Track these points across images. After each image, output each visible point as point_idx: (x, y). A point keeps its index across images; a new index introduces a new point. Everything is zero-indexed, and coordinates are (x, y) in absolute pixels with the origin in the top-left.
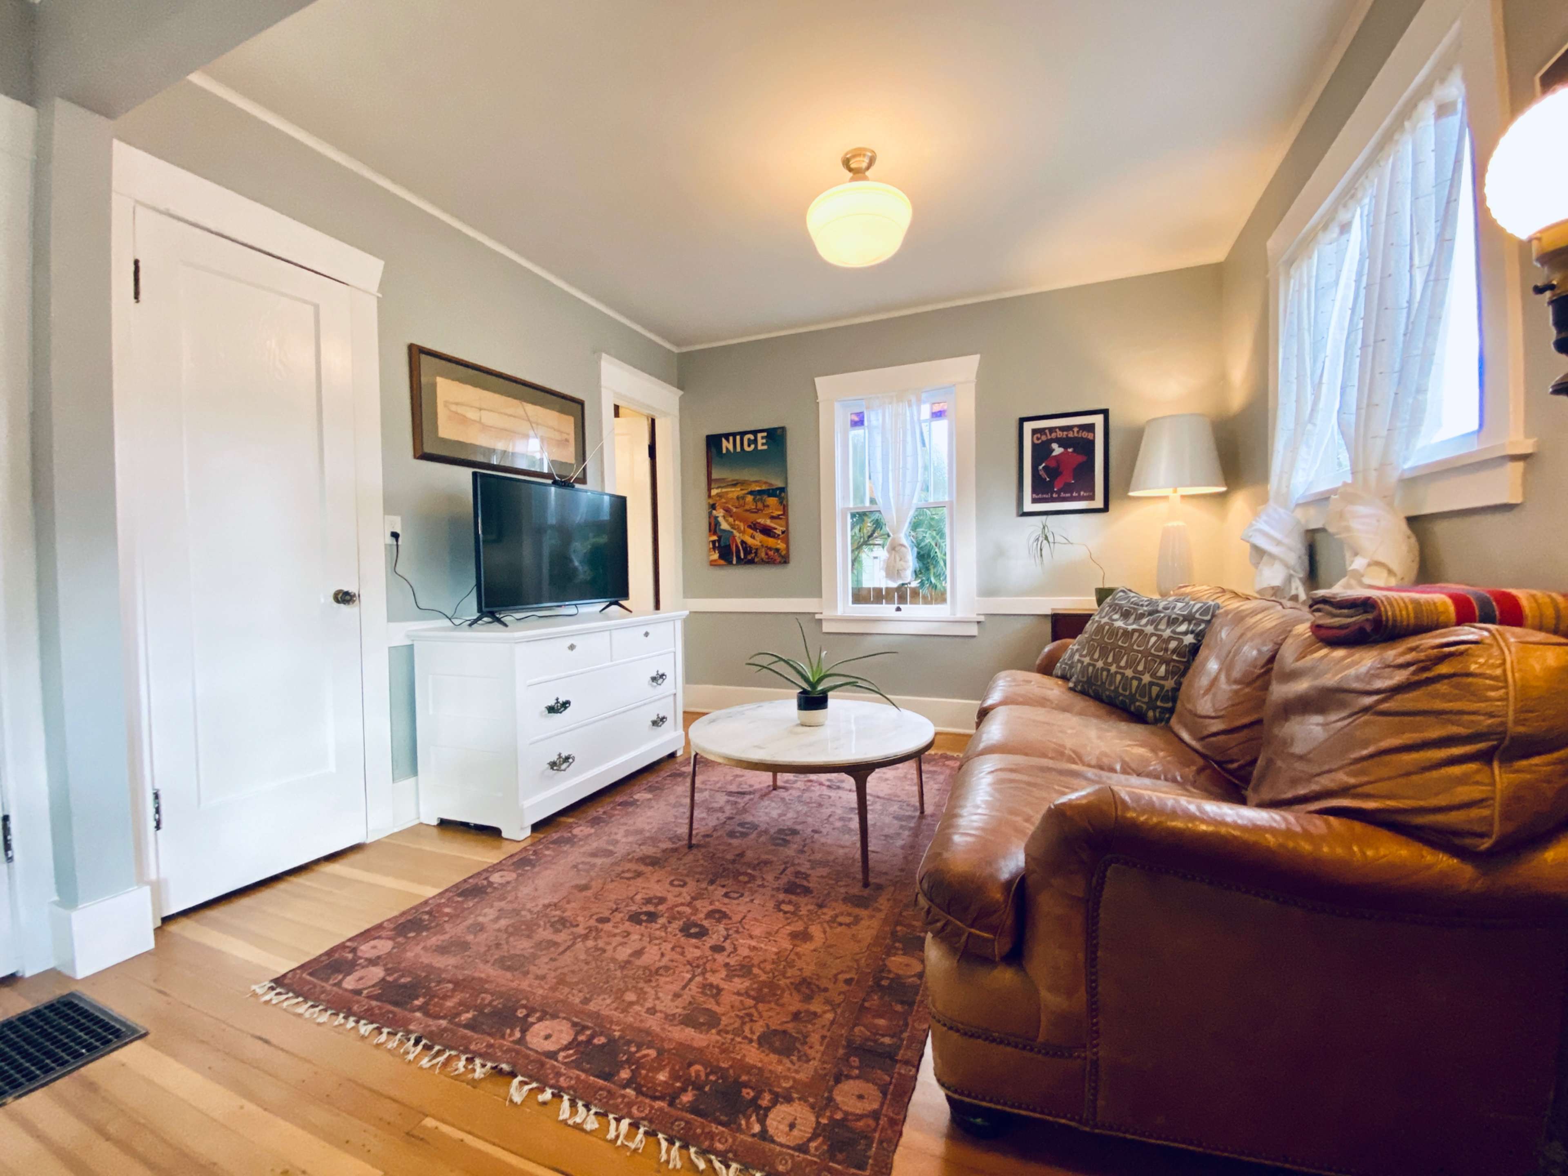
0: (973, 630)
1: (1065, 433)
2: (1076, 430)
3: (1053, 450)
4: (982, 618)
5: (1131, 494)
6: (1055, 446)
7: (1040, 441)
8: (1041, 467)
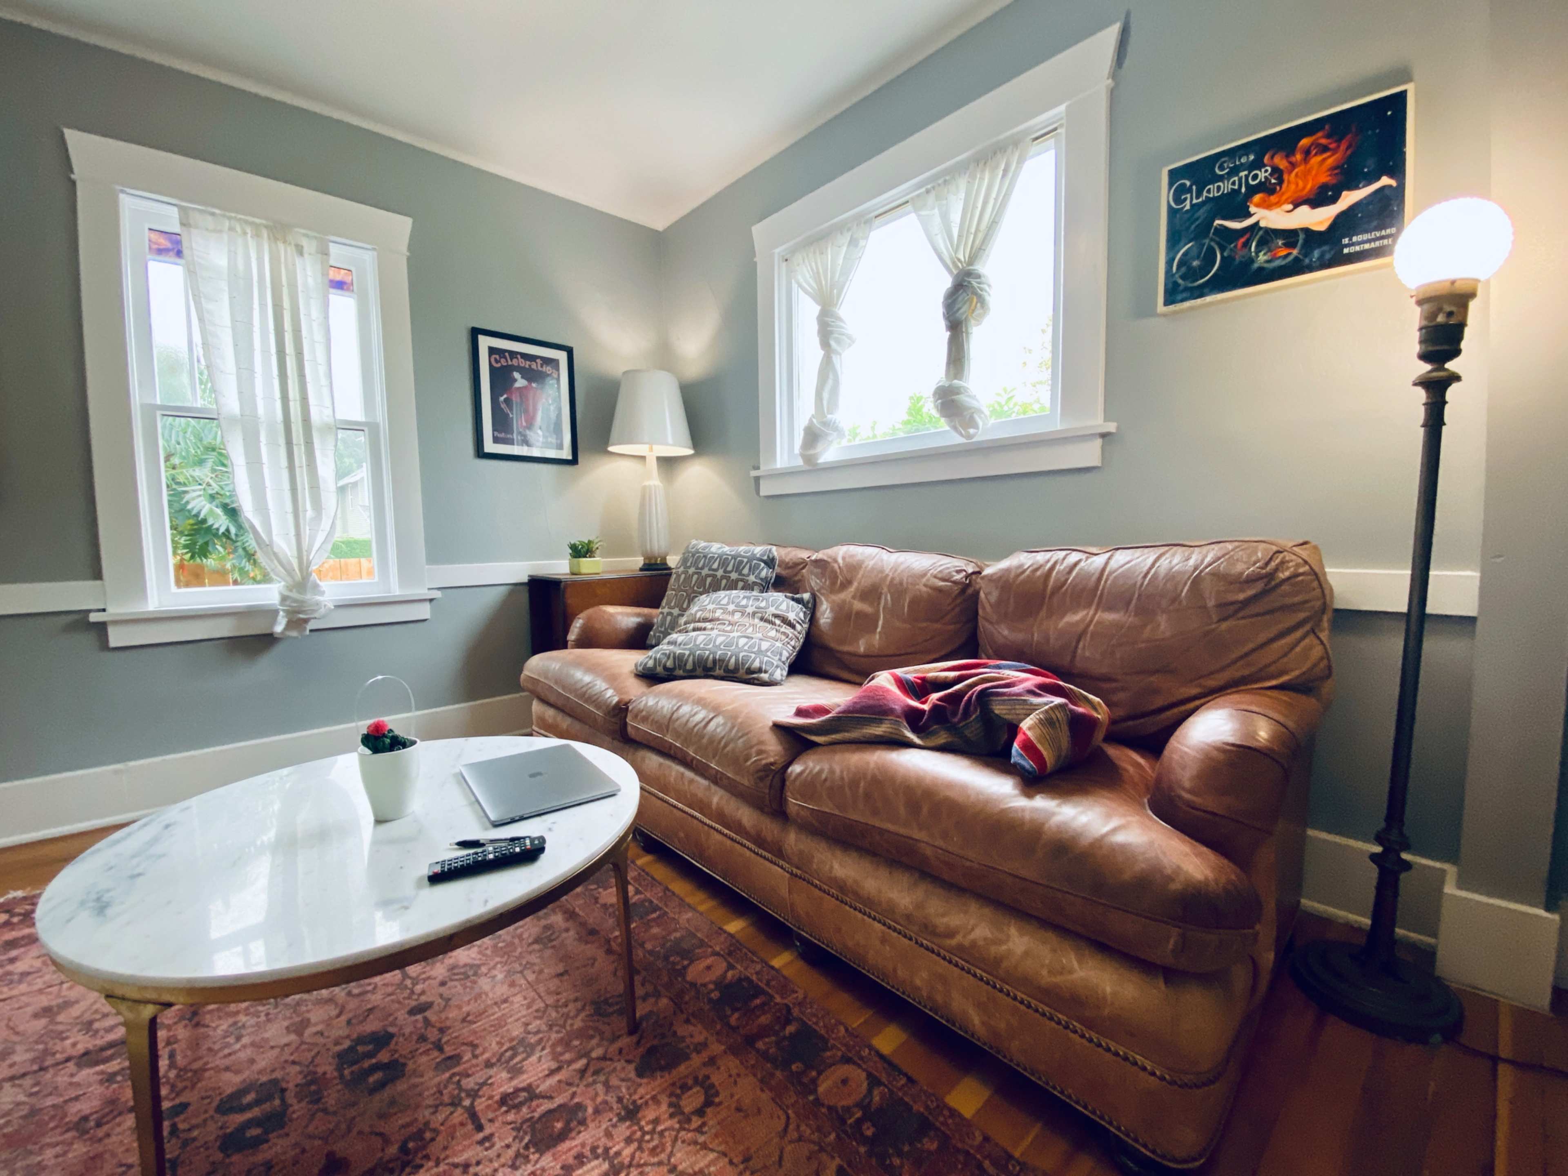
0: (423, 611)
1: (528, 363)
2: (539, 361)
3: (516, 380)
4: (437, 594)
5: (611, 449)
6: (516, 375)
7: (499, 365)
8: (502, 399)
